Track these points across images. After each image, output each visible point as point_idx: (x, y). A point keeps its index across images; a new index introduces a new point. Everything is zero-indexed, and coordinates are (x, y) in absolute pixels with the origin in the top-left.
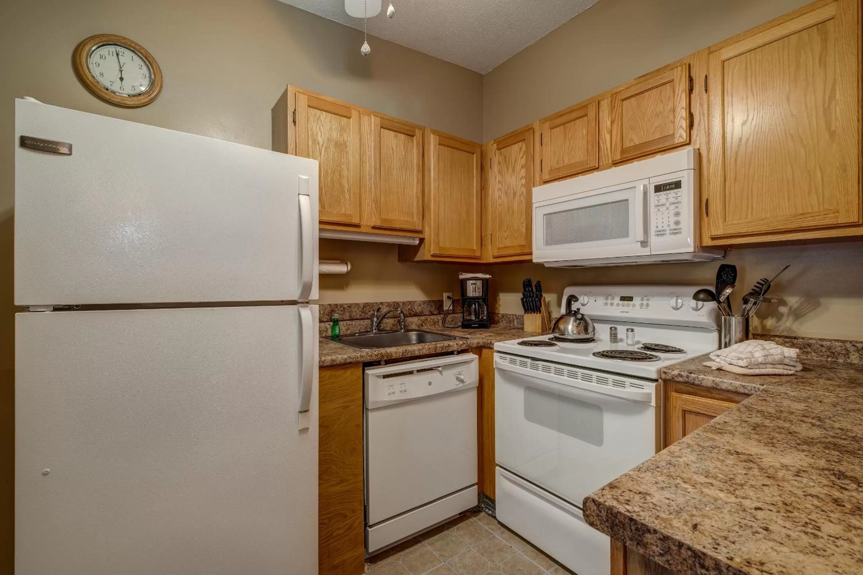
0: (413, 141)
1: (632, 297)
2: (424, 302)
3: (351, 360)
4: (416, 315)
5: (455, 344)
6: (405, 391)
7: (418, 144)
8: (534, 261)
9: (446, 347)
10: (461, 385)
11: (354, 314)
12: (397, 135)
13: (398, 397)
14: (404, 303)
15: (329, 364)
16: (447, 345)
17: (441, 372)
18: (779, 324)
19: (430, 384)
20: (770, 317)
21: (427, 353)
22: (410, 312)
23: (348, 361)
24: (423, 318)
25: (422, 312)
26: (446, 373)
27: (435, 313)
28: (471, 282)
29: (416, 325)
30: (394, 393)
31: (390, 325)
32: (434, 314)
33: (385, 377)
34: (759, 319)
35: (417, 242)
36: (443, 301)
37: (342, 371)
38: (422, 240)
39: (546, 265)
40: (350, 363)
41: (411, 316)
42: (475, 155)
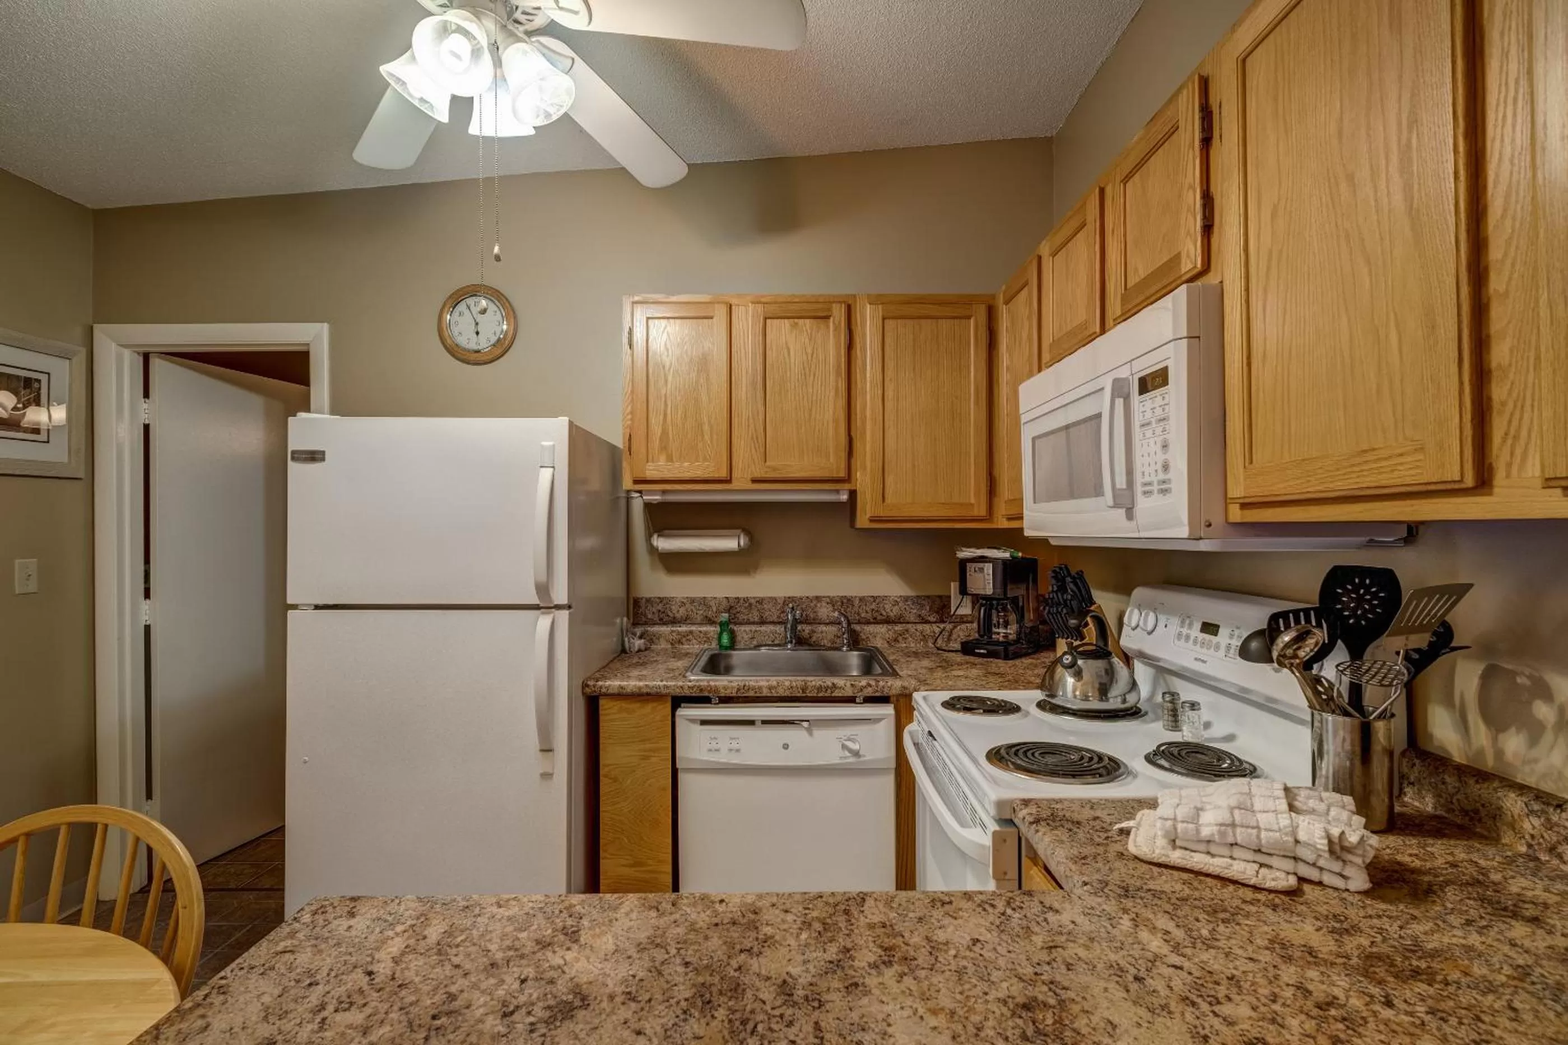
0: (828, 327)
1: (1218, 627)
2: (906, 599)
3: (649, 690)
4: (888, 621)
5: (848, 684)
6: (738, 751)
7: (836, 329)
8: (1026, 534)
9: (827, 688)
10: (852, 760)
11: (767, 613)
12: (796, 324)
13: (724, 758)
14: (862, 599)
15: (616, 691)
16: (830, 684)
17: (809, 730)
18: (1534, 753)
19: (786, 747)
20: (1513, 729)
21: (787, 693)
22: (875, 615)
23: (645, 691)
24: (899, 628)
25: (901, 616)
26: (818, 733)
27: (931, 619)
28: (974, 565)
29: (883, 639)
30: (717, 750)
31: (830, 636)
32: (927, 622)
33: (704, 722)
34: (1490, 730)
35: (844, 497)
36: (950, 597)
37: (638, 705)
38: (853, 494)
39: (1053, 542)
40: (648, 694)
41: (876, 622)
42: (972, 321)
